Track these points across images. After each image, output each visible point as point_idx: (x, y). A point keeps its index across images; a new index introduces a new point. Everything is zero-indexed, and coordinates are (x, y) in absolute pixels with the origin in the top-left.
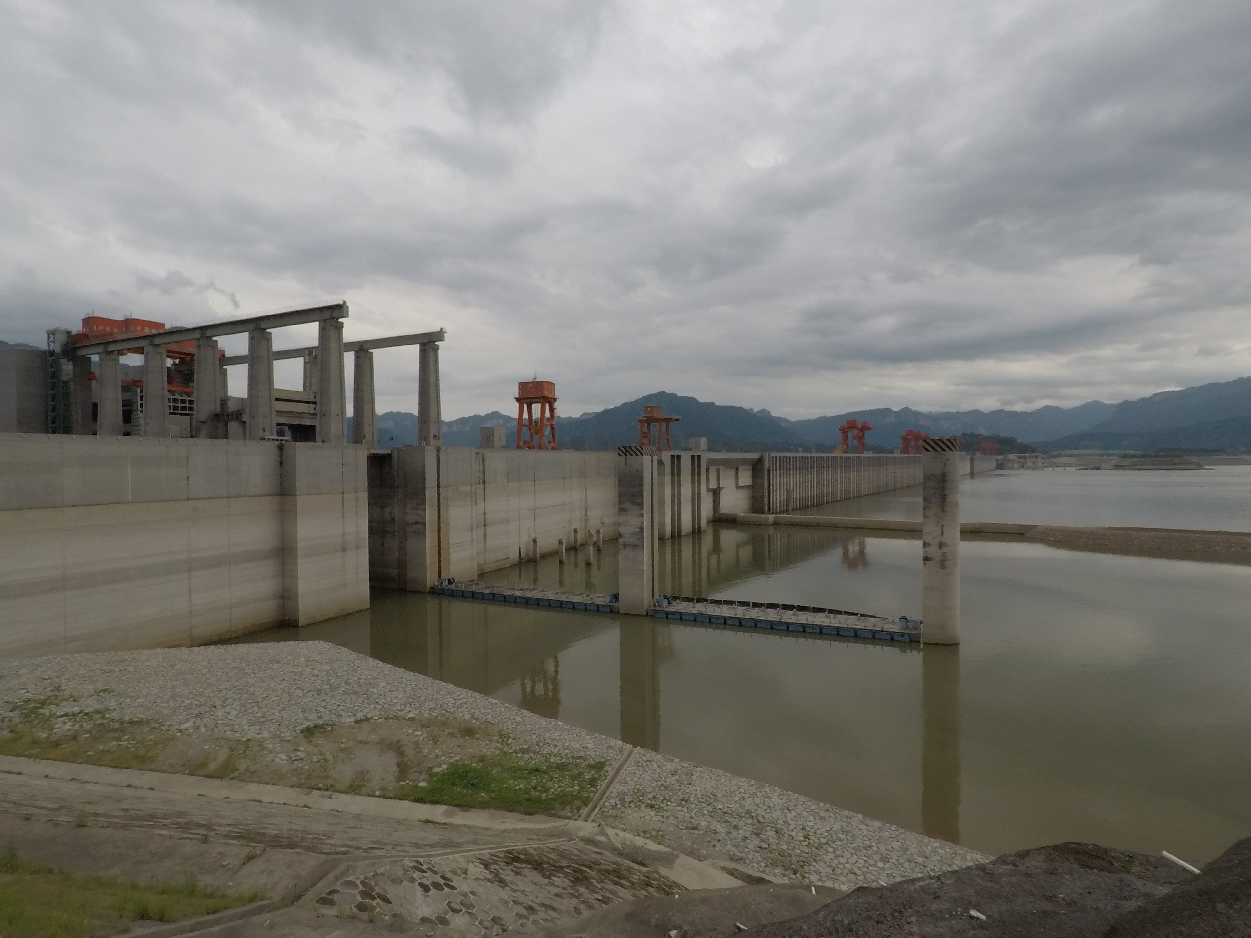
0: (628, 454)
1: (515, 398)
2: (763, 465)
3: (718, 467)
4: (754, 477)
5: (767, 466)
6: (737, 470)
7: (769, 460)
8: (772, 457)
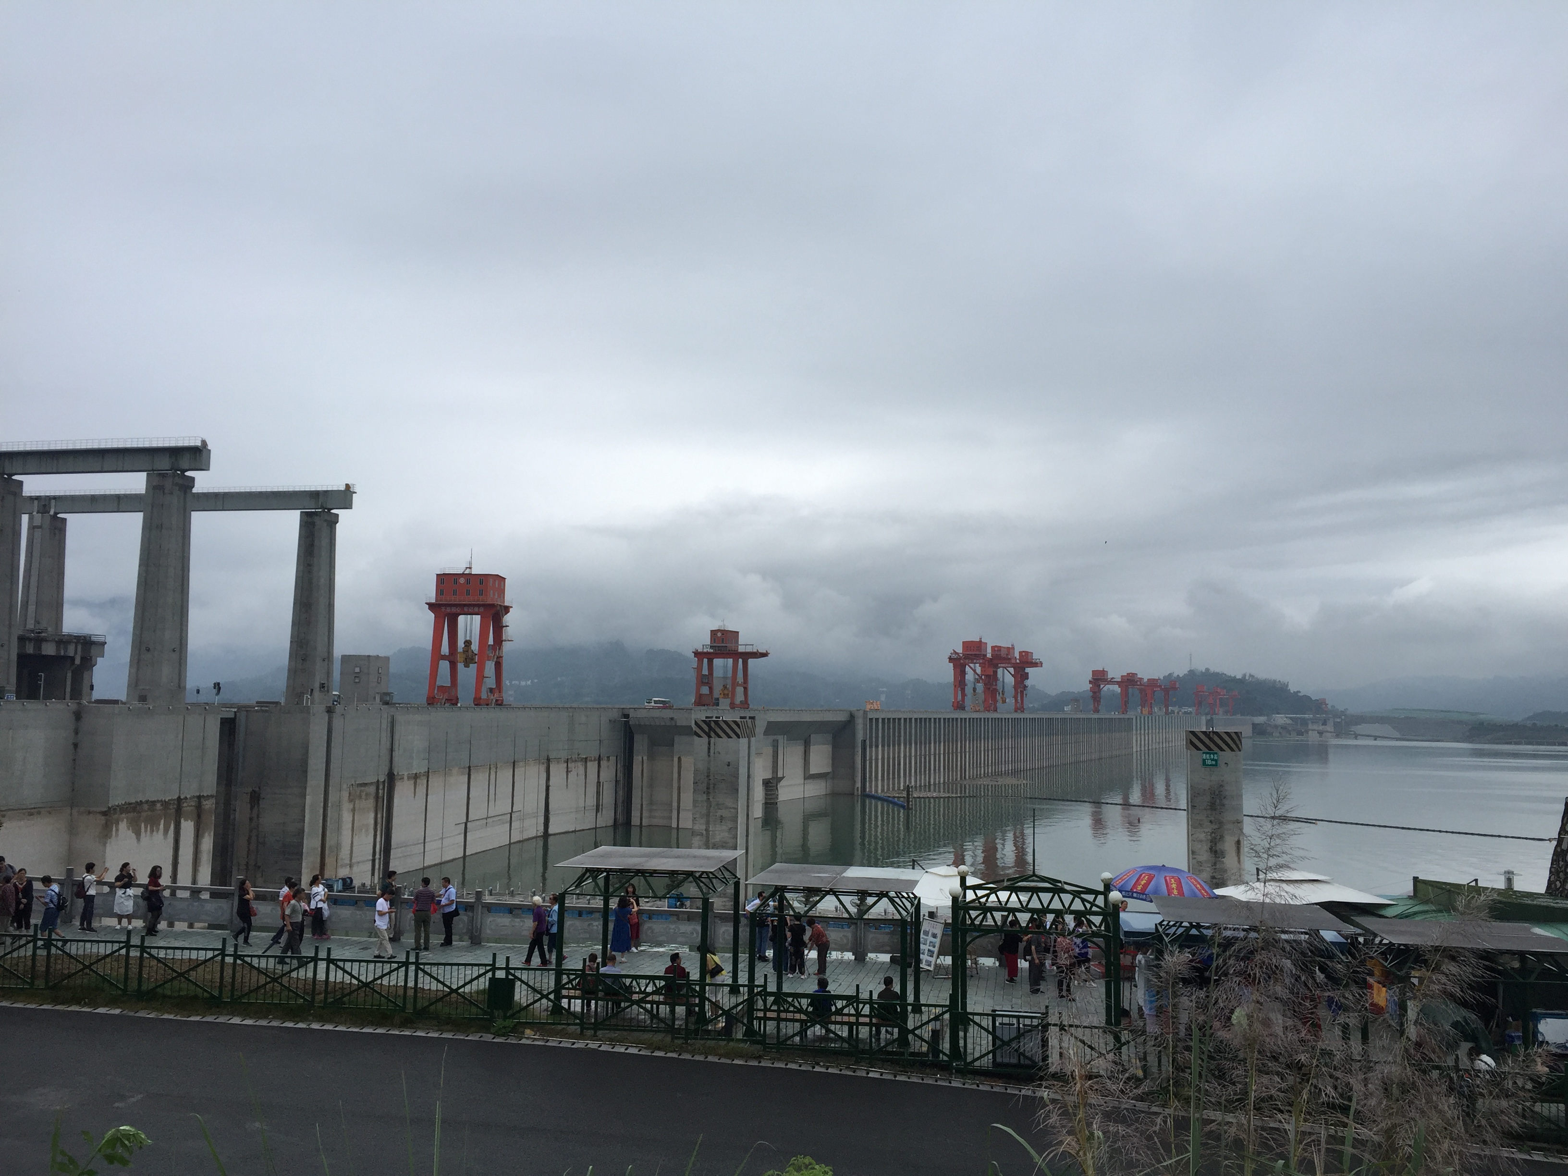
0: (712, 734)
1: (426, 603)
2: (854, 734)
3: (775, 737)
4: (835, 759)
5: (860, 736)
6: (807, 744)
7: (865, 724)
8: (871, 719)
